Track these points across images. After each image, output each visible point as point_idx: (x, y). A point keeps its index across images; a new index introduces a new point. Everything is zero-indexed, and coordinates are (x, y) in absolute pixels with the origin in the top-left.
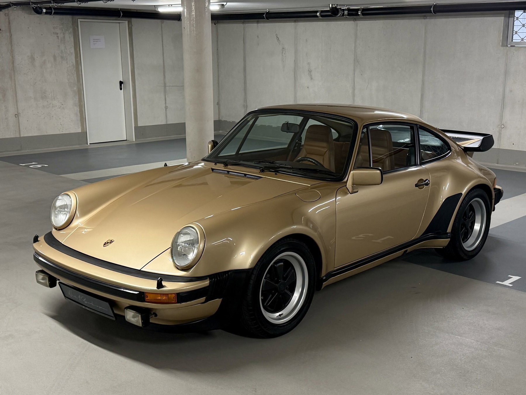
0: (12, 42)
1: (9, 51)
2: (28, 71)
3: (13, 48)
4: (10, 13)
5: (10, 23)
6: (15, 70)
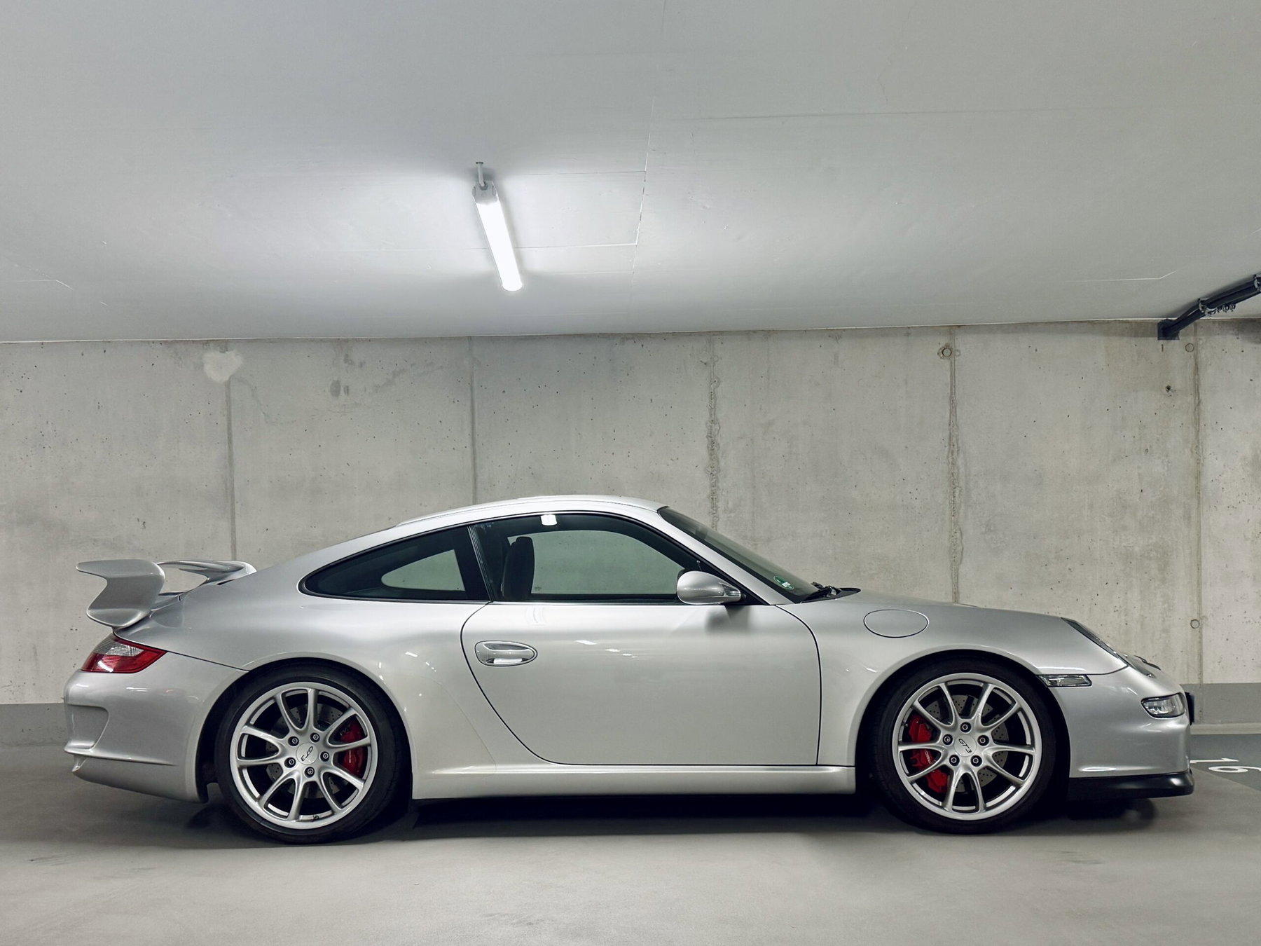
0: (1199, 419)
1: (1190, 446)
2: (1241, 500)
3: (1200, 438)
4: (1201, 342)
5: (1197, 369)
6: (1201, 496)
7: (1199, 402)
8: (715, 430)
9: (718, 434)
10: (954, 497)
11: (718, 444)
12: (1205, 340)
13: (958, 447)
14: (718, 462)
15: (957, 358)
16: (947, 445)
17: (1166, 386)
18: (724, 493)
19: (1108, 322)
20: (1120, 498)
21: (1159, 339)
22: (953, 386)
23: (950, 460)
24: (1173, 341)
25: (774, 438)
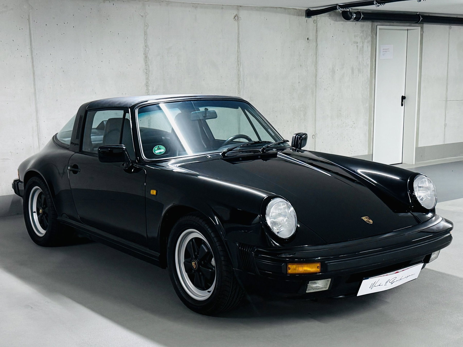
0: (317, 52)
1: (314, 63)
2: (328, 86)
3: (317, 60)
4: (318, 20)
5: (317, 31)
6: (317, 84)
7: (317, 45)
8: (147, 50)
9: (148, 52)
10: (239, 85)
11: (149, 58)
12: (319, 19)
13: (240, 62)
14: (149, 67)
15: (240, 21)
16: (236, 61)
17: (307, 38)
18: (151, 83)
19: (290, 9)
20: (292, 86)
21: (306, 17)
22: (239, 34)
23: (238, 68)
24: (310, 18)
25: (172, 56)
